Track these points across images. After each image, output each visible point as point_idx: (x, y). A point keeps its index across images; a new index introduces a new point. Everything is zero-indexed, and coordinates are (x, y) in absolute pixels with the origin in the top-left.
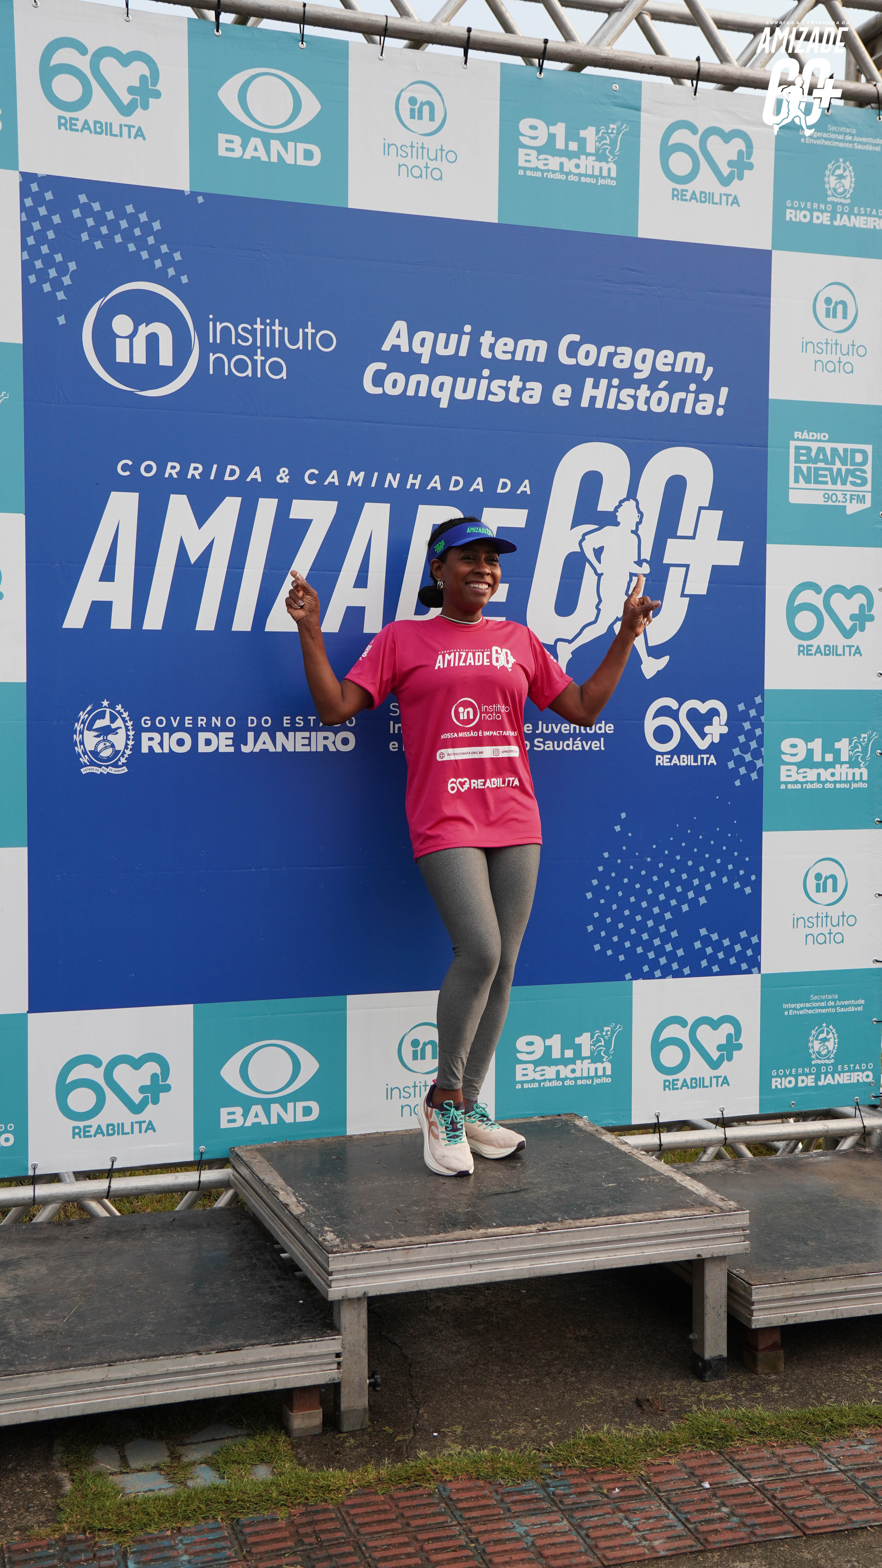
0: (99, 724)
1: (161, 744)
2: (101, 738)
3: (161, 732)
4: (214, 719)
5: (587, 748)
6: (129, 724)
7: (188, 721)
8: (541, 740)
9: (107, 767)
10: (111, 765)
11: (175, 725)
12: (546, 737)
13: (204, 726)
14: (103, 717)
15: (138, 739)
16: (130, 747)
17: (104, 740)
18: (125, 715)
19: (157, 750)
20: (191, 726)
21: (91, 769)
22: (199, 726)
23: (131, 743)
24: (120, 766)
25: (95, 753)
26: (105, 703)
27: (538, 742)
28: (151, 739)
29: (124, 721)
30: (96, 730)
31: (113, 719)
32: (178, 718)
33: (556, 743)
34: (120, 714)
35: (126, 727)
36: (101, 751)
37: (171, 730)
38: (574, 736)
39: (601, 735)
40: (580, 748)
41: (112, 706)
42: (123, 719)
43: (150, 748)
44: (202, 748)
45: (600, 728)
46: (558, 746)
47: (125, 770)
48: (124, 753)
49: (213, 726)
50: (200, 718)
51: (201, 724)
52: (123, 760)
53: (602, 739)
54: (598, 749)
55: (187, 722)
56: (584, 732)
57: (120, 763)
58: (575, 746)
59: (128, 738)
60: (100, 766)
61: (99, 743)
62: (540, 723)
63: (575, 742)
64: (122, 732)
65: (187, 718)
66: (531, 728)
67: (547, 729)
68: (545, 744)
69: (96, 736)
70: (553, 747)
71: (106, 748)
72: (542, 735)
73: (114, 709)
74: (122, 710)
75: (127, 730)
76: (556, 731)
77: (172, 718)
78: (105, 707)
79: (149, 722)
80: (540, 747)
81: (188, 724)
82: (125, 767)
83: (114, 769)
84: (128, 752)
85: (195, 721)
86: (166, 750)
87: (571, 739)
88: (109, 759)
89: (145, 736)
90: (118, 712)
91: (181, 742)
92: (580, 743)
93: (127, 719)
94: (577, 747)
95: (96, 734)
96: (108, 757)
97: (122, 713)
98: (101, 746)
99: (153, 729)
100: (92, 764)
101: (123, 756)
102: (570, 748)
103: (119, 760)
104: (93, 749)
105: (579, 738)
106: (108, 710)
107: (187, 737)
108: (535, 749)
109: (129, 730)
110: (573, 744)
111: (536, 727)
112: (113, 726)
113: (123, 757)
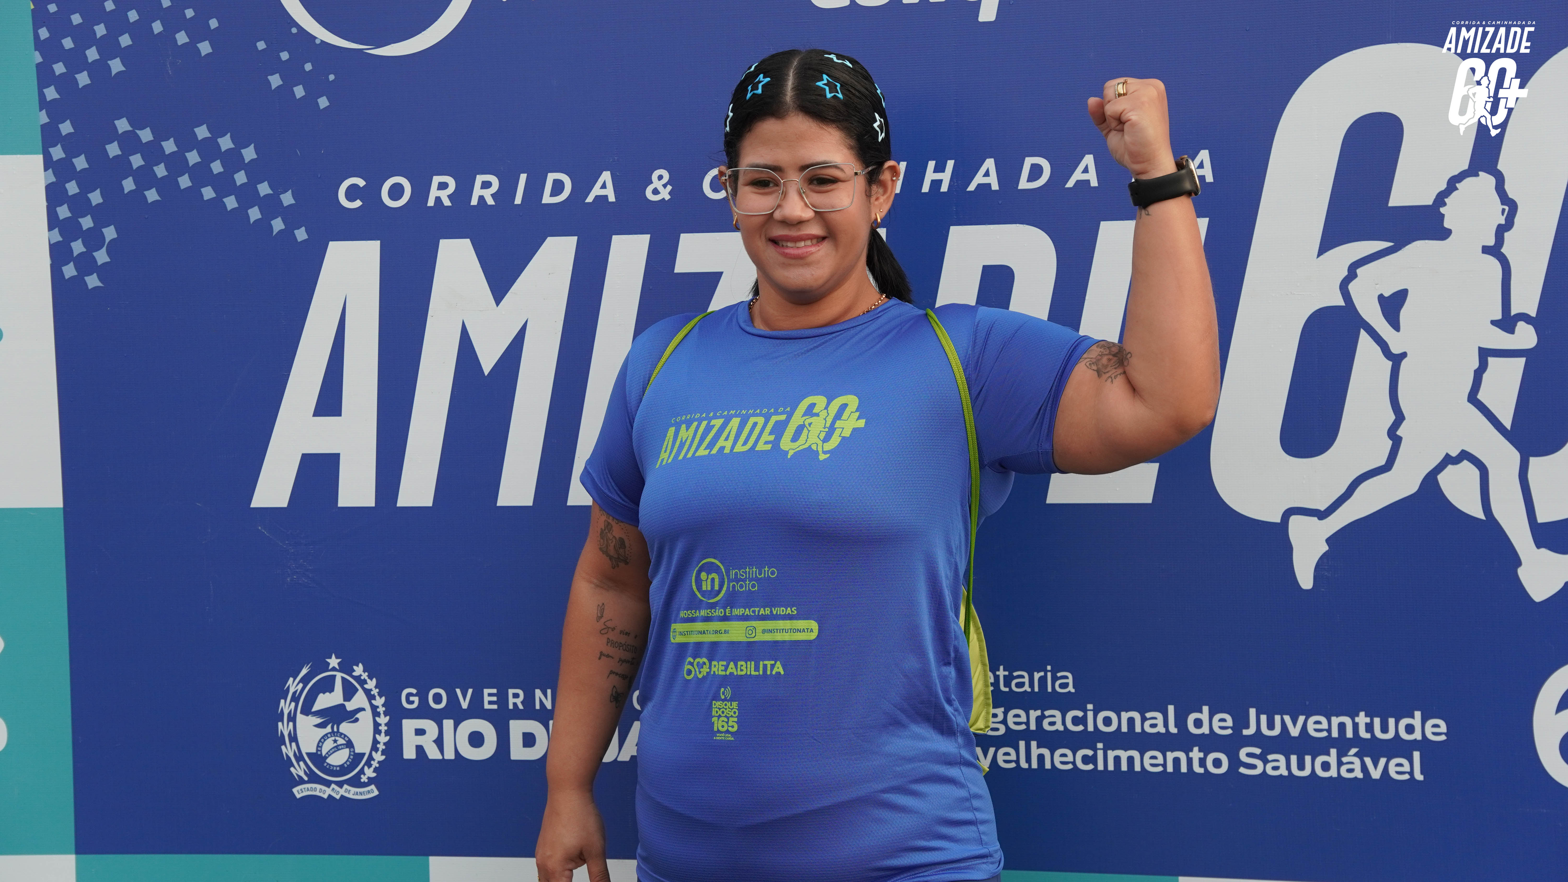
0: (324, 701)
1: (439, 742)
2: (328, 729)
3: (438, 717)
4: (538, 693)
5: (1376, 774)
6: (379, 702)
7: (489, 696)
8: (1257, 751)
9: (340, 784)
10: (347, 782)
11: (465, 705)
12: (1268, 746)
13: (521, 707)
14: (331, 690)
15: (395, 732)
16: (381, 747)
17: (333, 733)
18: (371, 684)
19: (433, 753)
20: (495, 707)
21: (312, 789)
22: (511, 707)
23: (383, 739)
24: (365, 785)
25: (318, 758)
26: (334, 662)
27: (1249, 755)
28: (420, 732)
29: (370, 697)
30: (319, 713)
31: (349, 692)
32: (470, 691)
33: (1294, 759)
34: (362, 683)
35: (374, 708)
36: (329, 754)
37: (459, 716)
38: (1342, 745)
39: (1414, 744)
40: (1358, 774)
41: (346, 668)
42: (368, 692)
43: (420, 749)
44: (518, 752)
45: (1410, 729)
46: (1301, 767)
47: (372, 792)
48: (371, 758)
49: (538, 707)
50: (511, 692)
51: (515, 704)
52: (370, 773)
53: (1416, 755)
54: (1406, 777)
55: (487, 699)
56: (1368, 736)
57: (364, 779)
58: (1343, 769)
59: (377, 730)
60: (328, 784)
61: (324, 738)
62: (1253, 712)
63: (1345, 760)
64: (366, 717)
65: (486, 691)
66: (1230, 722)
67: (1271, 726)
68: (1266, 762)
69: (318, 726)
70: (1288, 767)
71: (337, 748)
72: (1258, 739)
73: (350, 672)
74: (365, 676)
75: (376, 714)
76: (1295, 732)
77: (458, 691)
78: (334, 669)
79: (416, 699)
80: (1254, 767)
81: (490, 703)
82: (373, 787)
83: (353, 790)
84: (378, 757)
85: (502, 699)
86: (450, 755)
87: (1333, 752)
88: (343, 770)
89: (409, 726)
90: (358, 678)
91: (476, 739)
92: (1357, 761)
93: (375, 692)
94: (1350, 771)
95: (319, 721)
96: (342, 766)
97: (365, 682)
98: (328, 745)
99: (423, 712)
100: (313, 778)
101: (368, 764)
102: (1333, 773)
103: (362, 772)
104: (314, 751)
105: (1354, 751)
106: (339, 675)
107: (487, 729)
108: (1242, 770)
109: (378, 715)
110: (1340, 764)
111: (1241, 722)
112: (350, 706)
113: (370, 766)
